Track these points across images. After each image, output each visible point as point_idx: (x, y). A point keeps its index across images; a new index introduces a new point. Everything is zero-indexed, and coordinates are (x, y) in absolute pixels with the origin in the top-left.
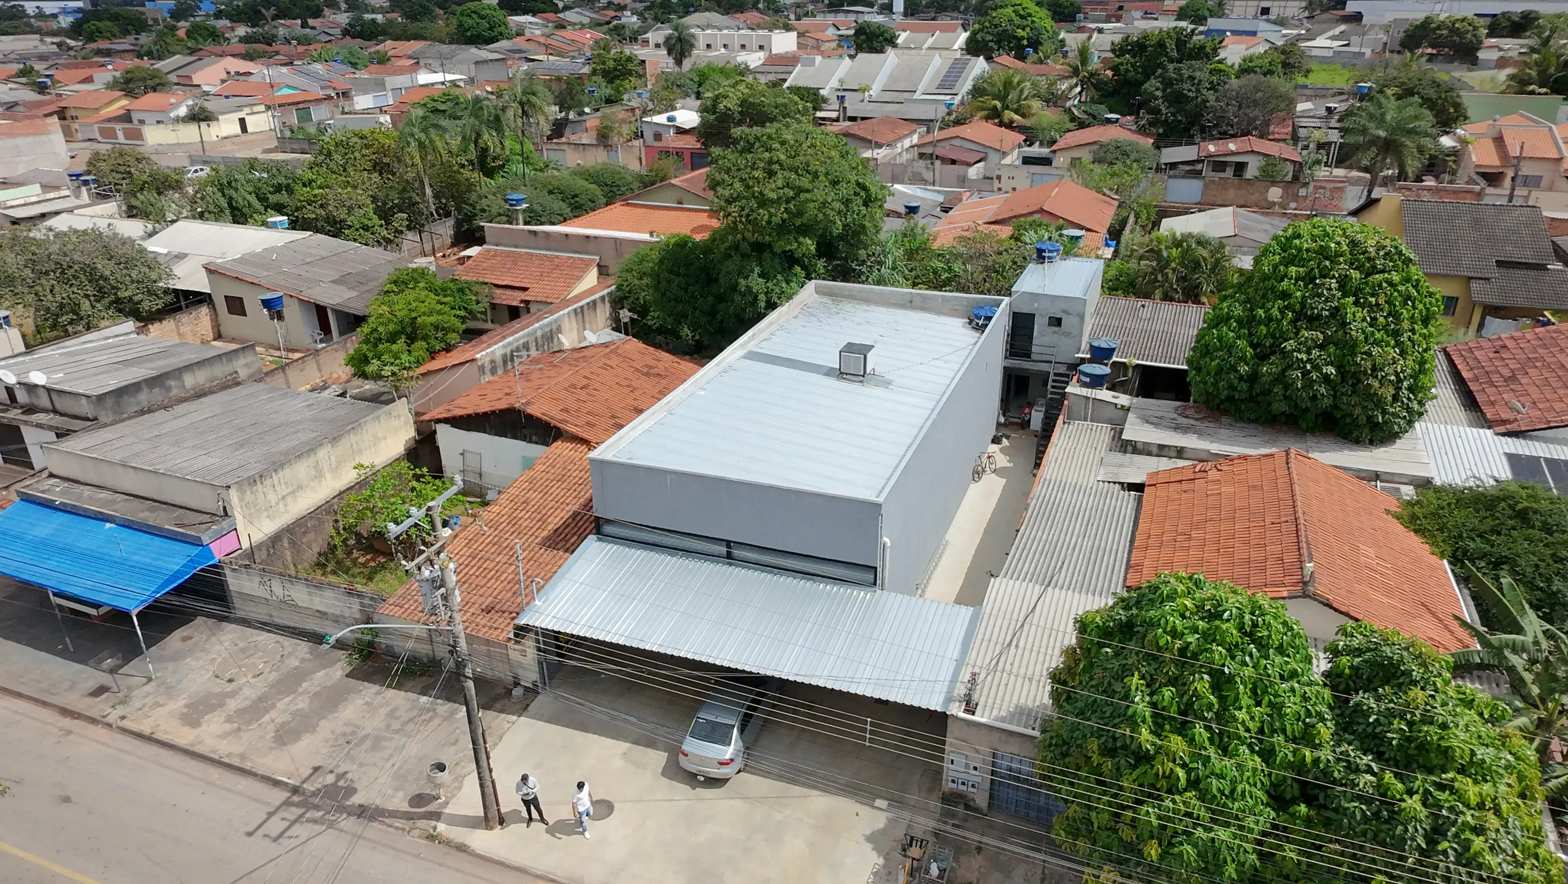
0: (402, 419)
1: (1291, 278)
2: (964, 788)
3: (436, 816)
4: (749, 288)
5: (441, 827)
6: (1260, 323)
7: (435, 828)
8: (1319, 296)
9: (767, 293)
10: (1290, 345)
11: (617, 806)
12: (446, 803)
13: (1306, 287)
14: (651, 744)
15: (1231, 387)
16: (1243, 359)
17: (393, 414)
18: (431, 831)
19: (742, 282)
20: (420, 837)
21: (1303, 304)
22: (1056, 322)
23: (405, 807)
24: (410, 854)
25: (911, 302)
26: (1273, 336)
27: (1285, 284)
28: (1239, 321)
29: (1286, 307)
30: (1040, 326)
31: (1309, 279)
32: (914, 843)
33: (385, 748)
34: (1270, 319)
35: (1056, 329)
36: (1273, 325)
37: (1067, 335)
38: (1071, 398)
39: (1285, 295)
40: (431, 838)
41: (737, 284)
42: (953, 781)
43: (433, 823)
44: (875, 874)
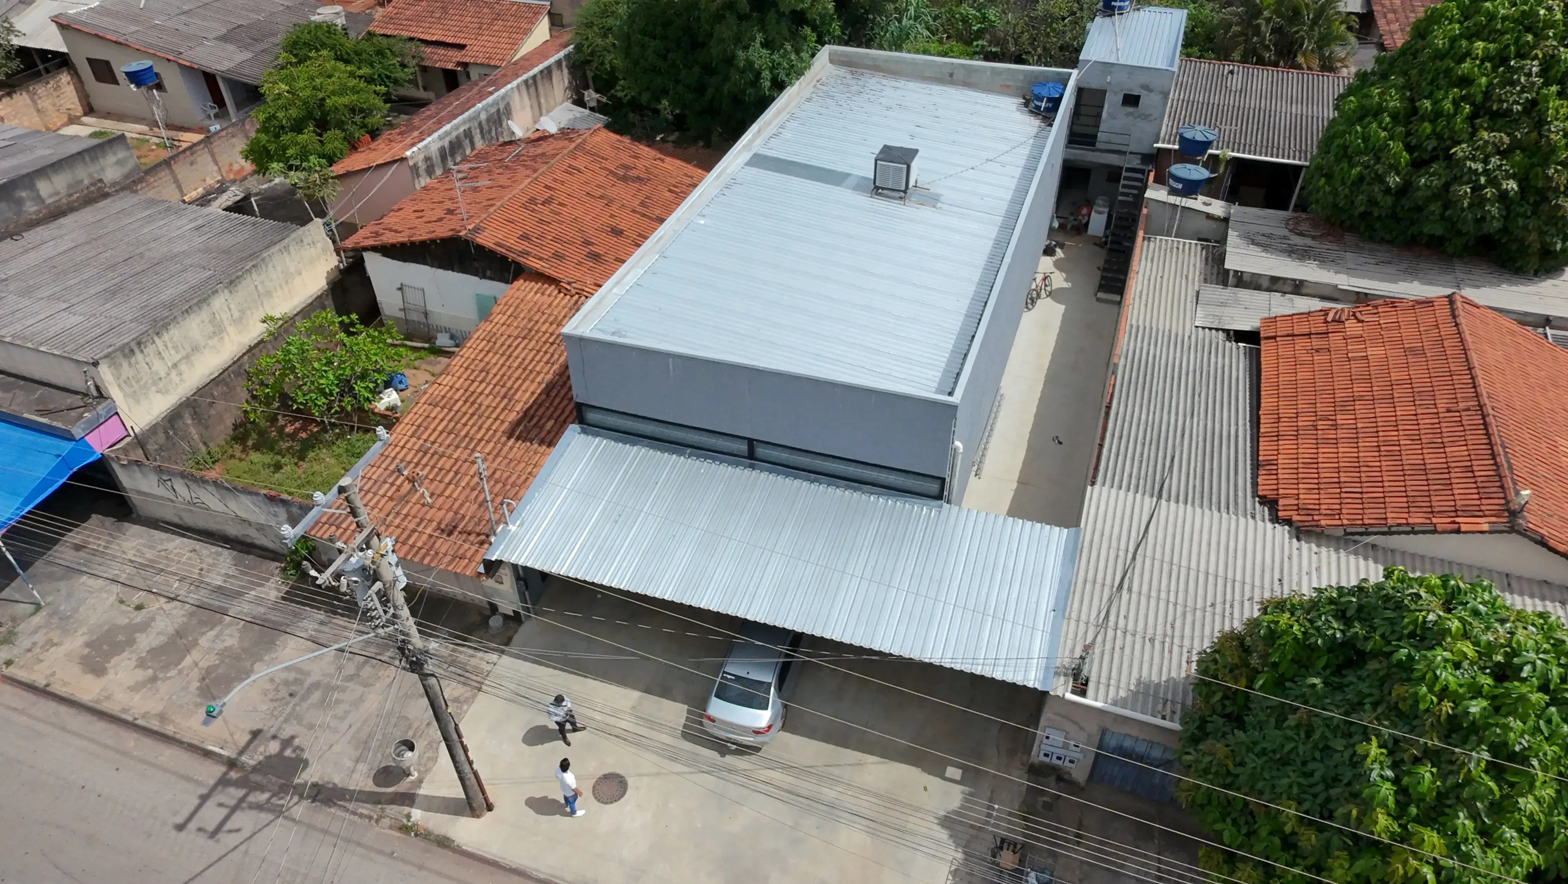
0: (319, 245)
1: (1477, 58)
2: (1060, 763)
3: (408, 799)
4: (750, 64)
5: (417, 814)
6: (1423, 119)
7: (408, 816)
8: (1513, 84)
9: (772, 69)
10: (1460, 150)
11: (630, 781)
12: (420, 781)
13: (1495, 68)
14: (665, 692)
15: (1372, 202)
16: (1395, 168)
17: (305, 241)
18: (405, 821)
19: (741, 54)
20: (391, 828)
21: (1487, 94)
22: (1131, 100)
23: (369, 786)
24: (381, 852)
25: (951, 75)
26: (1440, 137)
27: (1466, 65)
28: (1394, 117)
29: (1463, 98)
30: (1111, 104)
31: (1501, 59)
32: (1005, 845)
33: (338, 702)
34: (1437, 114)
35: (1130, 109)
36: (1442, 123)
37: (1146, 117)
38: (1151, 204)
39: (1465, 81)
40: (405, 829)
41: (734, 57)
42: (1046, 755)
43: (406, 810)
44: (955, 873)
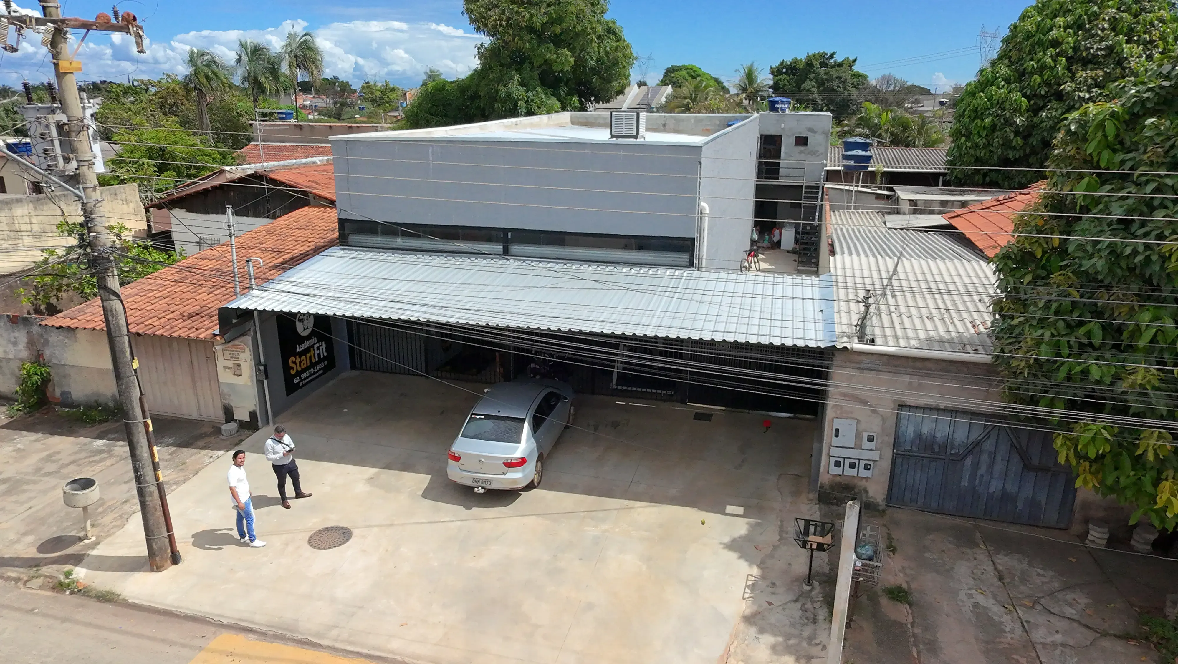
0: (132, 205)
1: (1060, 27)
2: (853, 472)
3: (77, 559)
4: (509, 95)
5: (80, 573)
6: (1032, 74)
7: (68, 574)
8: (1093, 36)
9: (527, 102)
10: (1068, 87)
11: (356, 532)
12: (96, 544)
13: (1075, 33)
14: (406, 467)
15: (1007, 144)
16: (1017, 110)
17: (119, 197)
18: (62, 578)
19: (501, 87)
20: (41, 588)
21: (1075, 49)
22: (802, 141)
23: (32, 553)
24: (18, 609)
26: (1048, 84)
27: (1054, 33)
28: (1008, 81)
29: (1058, 55)
30: (787, 146)
31: (1078, 26)
33: (24, 491)
34: (1042, 69)
35: (802, 148)
36: (1047, 74)
37: (814, 153)
38: (831, 192)
39: (1055, 43)
40: (60, 587)
42: (837, 464)
43: (67, 567)
44: (753, 587)
